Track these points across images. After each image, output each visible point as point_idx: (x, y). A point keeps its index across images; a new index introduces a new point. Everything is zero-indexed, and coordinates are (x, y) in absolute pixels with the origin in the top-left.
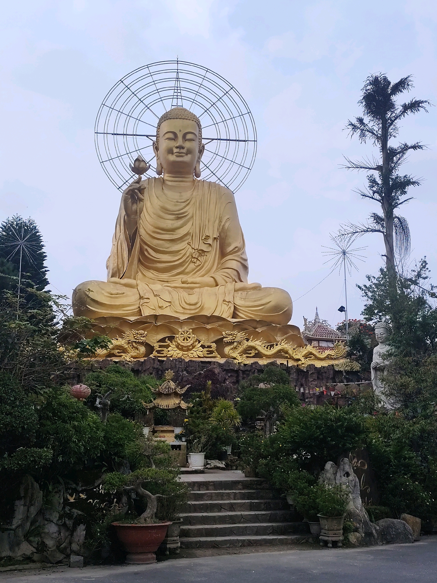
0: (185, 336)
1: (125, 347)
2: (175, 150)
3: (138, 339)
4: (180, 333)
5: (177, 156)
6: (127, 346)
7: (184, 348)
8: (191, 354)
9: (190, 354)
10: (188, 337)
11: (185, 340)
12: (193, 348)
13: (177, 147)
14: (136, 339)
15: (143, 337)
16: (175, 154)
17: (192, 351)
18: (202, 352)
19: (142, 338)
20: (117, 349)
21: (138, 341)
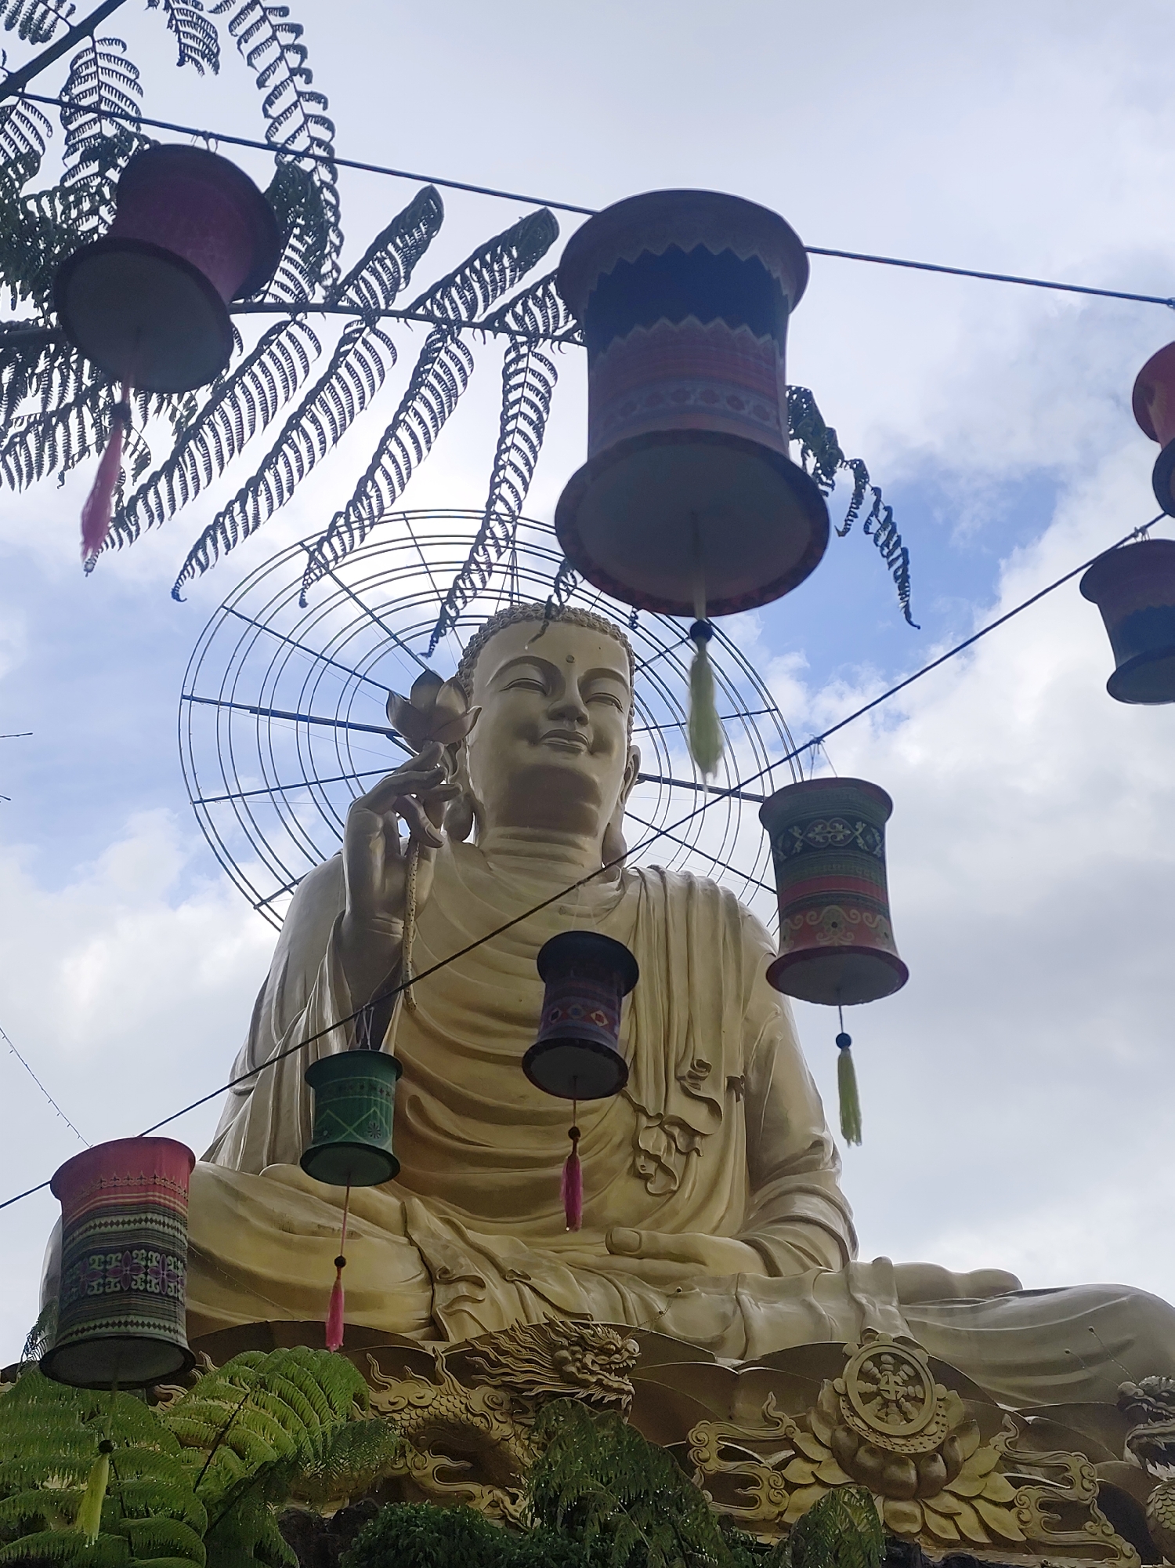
0: (892, 1387)
1: (495, 1435)
2: (547, 726)
3: (585, 1384)
4: (851, 1368)
5: (556, 747)
6: (506, 1430)
7: (895, 1472)
8: (943, 1522)
9: (935, 1523)
10: (907, 1397)
11: (895, 1416)
12: (950, 1478)
13: (557, 715)
14: (571, 1380)
15: (620, 1373)
16: (547, 741)
17: (947, 1502)
18: (1010, 1506)
19: (613, 1380)
20: (437, 1451)
21: (583, 1393)
